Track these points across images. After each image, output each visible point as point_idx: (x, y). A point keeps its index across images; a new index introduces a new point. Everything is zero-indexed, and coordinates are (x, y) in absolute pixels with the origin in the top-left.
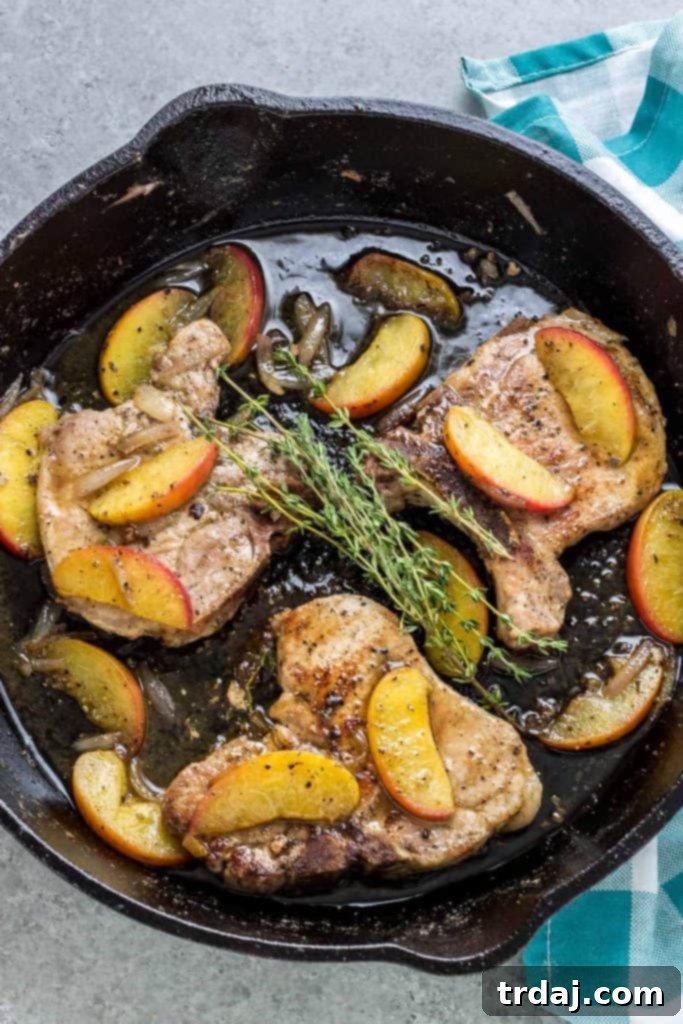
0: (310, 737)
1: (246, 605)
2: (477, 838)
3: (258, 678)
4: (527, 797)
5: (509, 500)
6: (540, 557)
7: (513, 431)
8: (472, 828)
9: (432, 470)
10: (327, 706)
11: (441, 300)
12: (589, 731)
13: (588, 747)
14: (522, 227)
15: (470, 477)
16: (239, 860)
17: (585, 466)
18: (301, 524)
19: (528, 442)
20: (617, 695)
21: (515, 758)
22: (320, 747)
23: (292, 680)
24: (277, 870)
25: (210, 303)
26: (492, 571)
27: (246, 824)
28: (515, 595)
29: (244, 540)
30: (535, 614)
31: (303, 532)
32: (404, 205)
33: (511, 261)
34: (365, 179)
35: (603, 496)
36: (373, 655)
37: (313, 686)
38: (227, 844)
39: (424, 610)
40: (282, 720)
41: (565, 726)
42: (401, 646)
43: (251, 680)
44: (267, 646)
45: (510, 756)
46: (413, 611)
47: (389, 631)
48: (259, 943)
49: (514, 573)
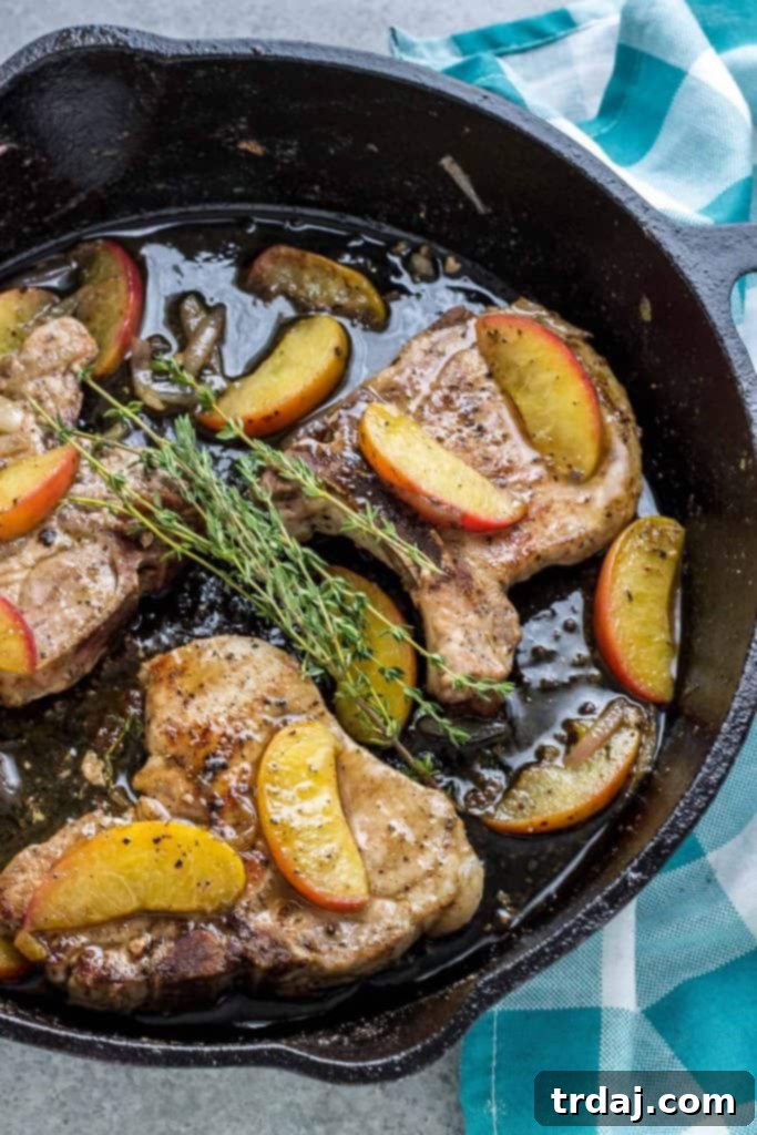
0: (184, 810)
1: (108, 658)
2: (398, 932)
3: (121, 745)
4: (464, 883)
5: (440, 511)
6: (481, 587)
7: (449, 437)
8: (392, 920)
9: (344, 480)
10: (206, 770)
11: (362, 300)
12: (546, 808)
13: (544, 829)
14: (461, 206)
15: (392, 485)
16: (88, 964)
17: (539, 482)
18: (177, 547)
19: (468, 450)
20: (581, 765)
21: (448, 834)
22: (196, 821)
23: (163, 740)
24: (137, 975)
25: (76, 304)
26: (419, 606)
27: (97, 917)
28: (448, 631)
29: (106, 571)
30: (473, 656)
31: (180, 558)
32: (317, 188)
33: (450, 255)
34: (268, 152)
35: (561, 517)
36: (267, 708)
37: (189, 746)
38: (71, 943)
39: (333, 650)
40: (148, 791)
41: (515, 803)
42: (303, 696)
43: (112, 748)
44: (135, 707)
45: (443, 832)
46: (318, 651)
47: (286, 679)
48: (101, 1043)
49: (448, 605)
